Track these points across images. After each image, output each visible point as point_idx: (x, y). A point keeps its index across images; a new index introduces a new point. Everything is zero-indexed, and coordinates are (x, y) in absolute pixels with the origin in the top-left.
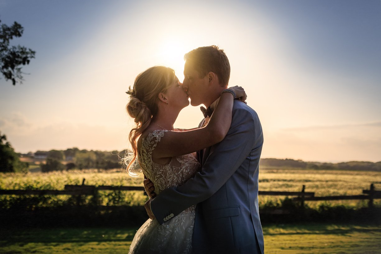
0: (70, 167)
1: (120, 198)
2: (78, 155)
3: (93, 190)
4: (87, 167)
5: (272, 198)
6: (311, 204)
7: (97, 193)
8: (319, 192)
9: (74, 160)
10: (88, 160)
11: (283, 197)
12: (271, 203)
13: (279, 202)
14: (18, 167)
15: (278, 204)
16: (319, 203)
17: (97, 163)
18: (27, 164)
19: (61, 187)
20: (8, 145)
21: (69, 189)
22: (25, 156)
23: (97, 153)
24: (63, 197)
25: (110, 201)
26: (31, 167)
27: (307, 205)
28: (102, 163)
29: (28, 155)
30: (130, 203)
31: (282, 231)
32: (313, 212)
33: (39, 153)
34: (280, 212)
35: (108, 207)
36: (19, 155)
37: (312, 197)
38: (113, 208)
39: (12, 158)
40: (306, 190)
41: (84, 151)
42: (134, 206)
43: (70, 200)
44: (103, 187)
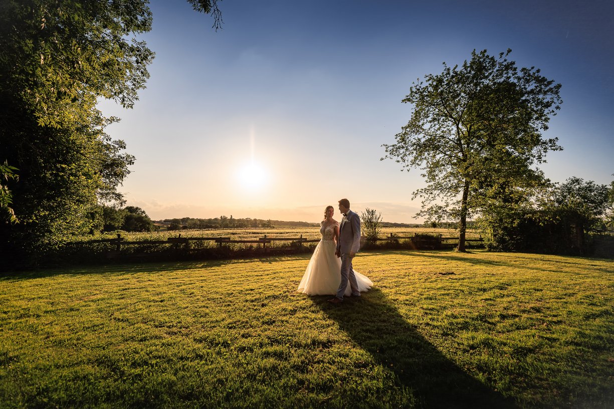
0: (185, 228)
1: (201, 244)
2: (189, 221)
3: (185, 240)
4: (194, 228)
5: (286, 242)
6: (305, 244)
7: (188, 242)
8: (308, 238)
9: (187, 224)
10: (195, 224)
11: (291, 241)
12: (285, 244)
13: (289, 244)
14: (153, 229)
15: (288, 245)
16: (309, 244)
17: (200, 226)
18: (159, 227)
19: (166, 240)
20: (146, 216)
21: (170, 240)
22: (158, 222)
23: (200, 220)
24: (167, 245)
25: (195, 246)
26: (161, 228)
27: (303, 245)
28: (203, 226)
29: (160, 222)
30: (207, 247)
31: (289, 259)
32: (306, 248)
33: (166, 221)
34: (289, 249)
35: (194, 249)
36: (154, 222)
37: (306, 240)
38: (197, 250)
39: (149, 224)
40: (302, 237)
41: (193, 219)
42: (210, 249)
43: (171, 246)
44: (191, 239)
